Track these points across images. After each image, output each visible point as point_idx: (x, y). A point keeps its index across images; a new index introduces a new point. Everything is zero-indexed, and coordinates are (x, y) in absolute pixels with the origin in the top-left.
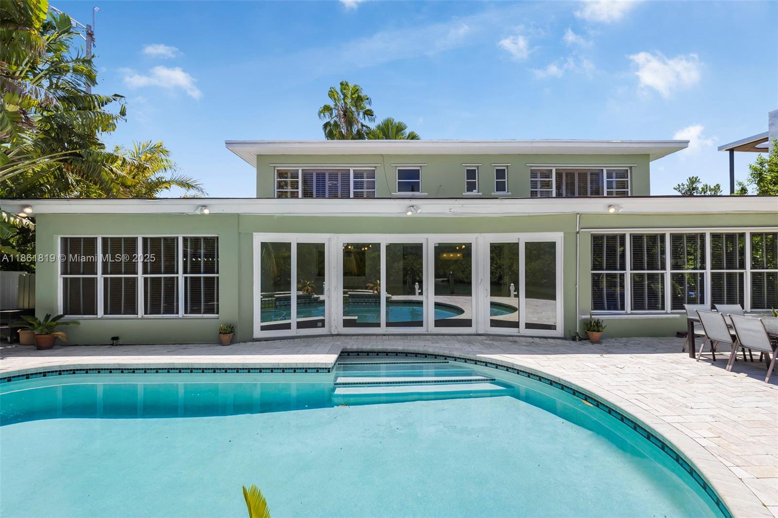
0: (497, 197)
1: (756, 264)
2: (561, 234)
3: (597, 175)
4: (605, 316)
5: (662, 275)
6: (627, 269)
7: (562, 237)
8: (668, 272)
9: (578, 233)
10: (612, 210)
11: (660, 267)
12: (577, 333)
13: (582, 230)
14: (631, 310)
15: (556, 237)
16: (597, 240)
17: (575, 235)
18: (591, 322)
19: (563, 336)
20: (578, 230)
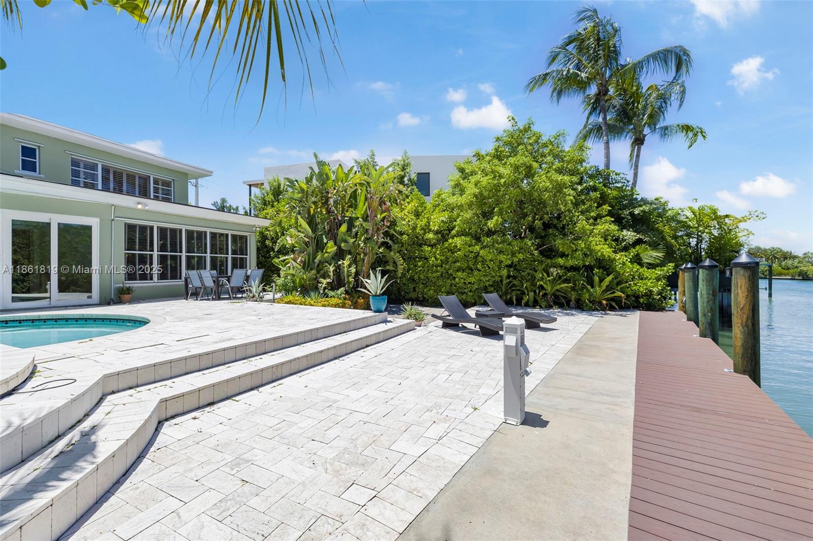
0: (22, 176)
1: (234, 252)
2: (98, 220)
3: (145, 180)
4: (136, 284)
5: (180, 256)
6: (155, 251)
7: (98, 222)
8: (184, 254)
9: (113, 220)
10: (140, 207)
11: (179, 251)
12: (112, 299)
13: (117, 218)
14: (158, 280)
15: (93, 222)
16: (130, 228)
17: (110, 222)
18: (123, 288)
19: (99, 303)
20: (113, 218)
